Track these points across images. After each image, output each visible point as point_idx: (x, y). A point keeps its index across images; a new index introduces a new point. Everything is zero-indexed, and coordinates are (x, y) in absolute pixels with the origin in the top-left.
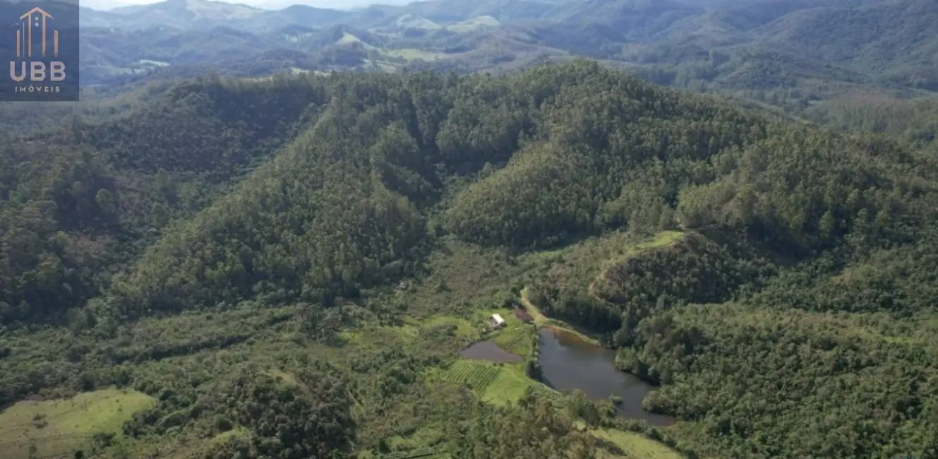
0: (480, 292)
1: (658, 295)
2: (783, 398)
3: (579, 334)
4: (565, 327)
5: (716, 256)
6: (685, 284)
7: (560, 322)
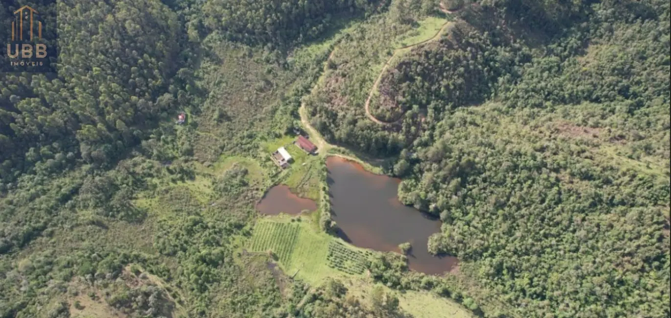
0: (259, 116)
1: (428, 103)
2: (546, 236)
3: (362, 162)
4: (348, 154)
5: (479, 47)
6: (452, 87)
7: (342, 149)
